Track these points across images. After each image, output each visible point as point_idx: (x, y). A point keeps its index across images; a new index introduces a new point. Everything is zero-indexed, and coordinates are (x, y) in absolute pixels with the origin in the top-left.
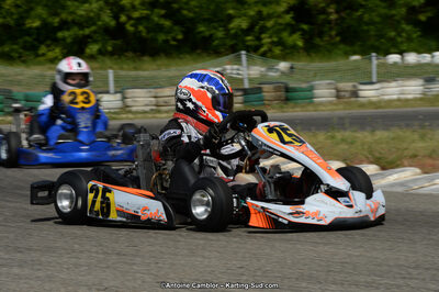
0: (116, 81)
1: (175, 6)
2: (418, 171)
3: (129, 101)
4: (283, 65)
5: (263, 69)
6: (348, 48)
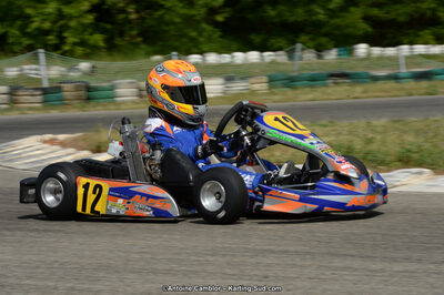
4: (84, 65)
5: (63, 69)
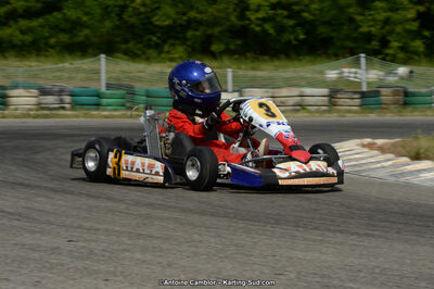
1: (296, 8)
4: (402, 70)
5: (381, 73)
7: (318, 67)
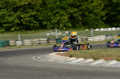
0: (20, 38)
1: (37, 16)
2: (104, 60)
3: (24, 43)
4: (67, 32)
5: (61, 33)
6: (85, 27)
7: (44, 33)
